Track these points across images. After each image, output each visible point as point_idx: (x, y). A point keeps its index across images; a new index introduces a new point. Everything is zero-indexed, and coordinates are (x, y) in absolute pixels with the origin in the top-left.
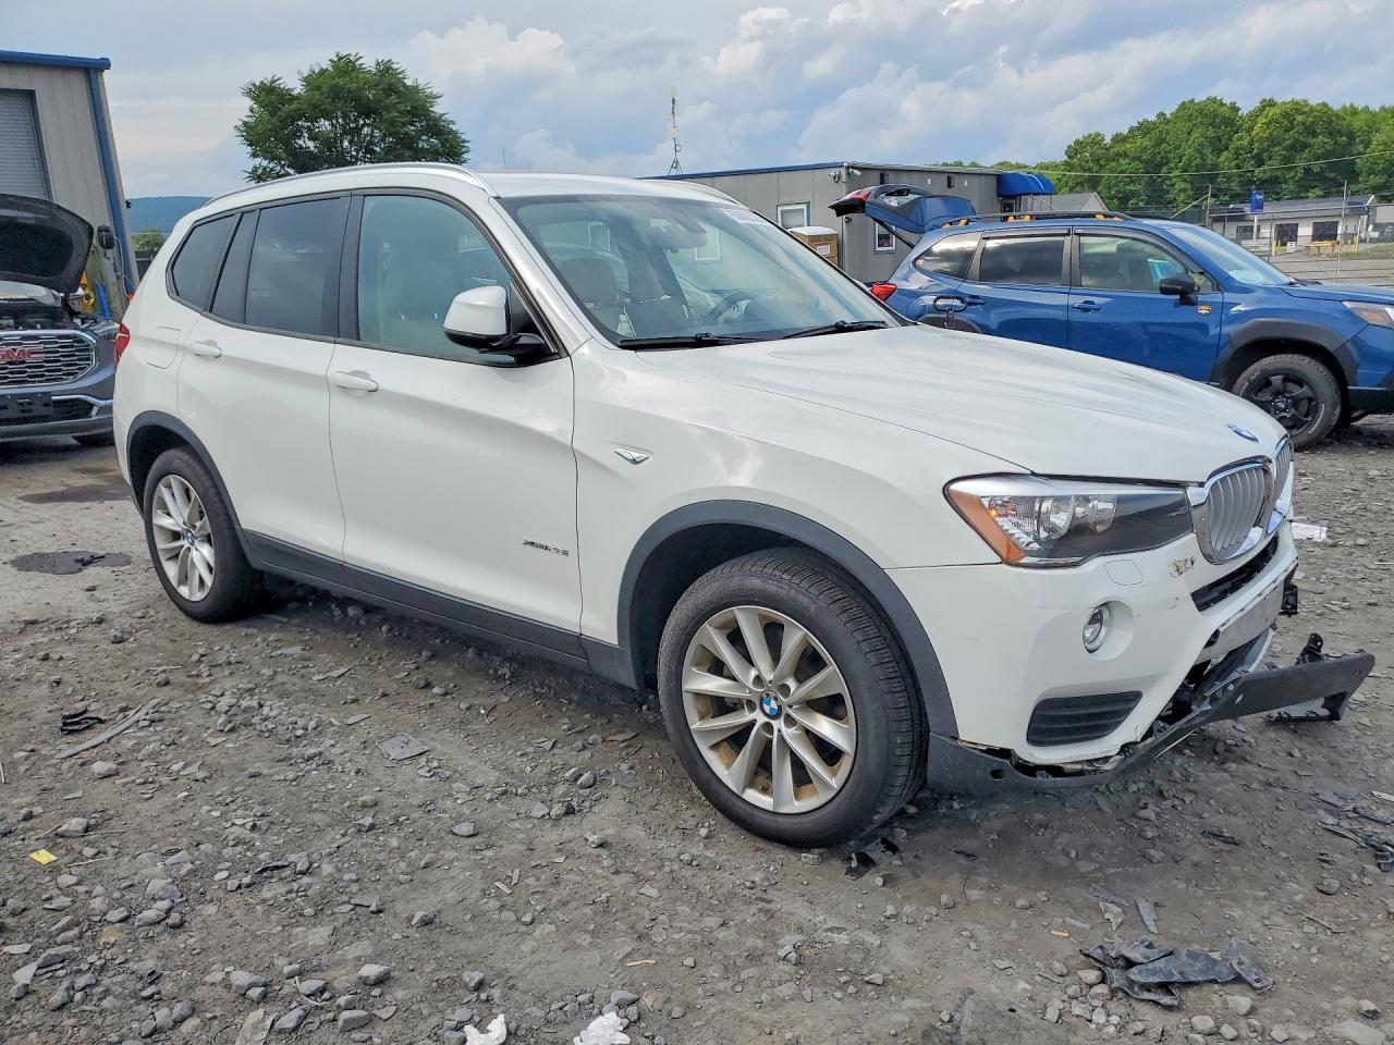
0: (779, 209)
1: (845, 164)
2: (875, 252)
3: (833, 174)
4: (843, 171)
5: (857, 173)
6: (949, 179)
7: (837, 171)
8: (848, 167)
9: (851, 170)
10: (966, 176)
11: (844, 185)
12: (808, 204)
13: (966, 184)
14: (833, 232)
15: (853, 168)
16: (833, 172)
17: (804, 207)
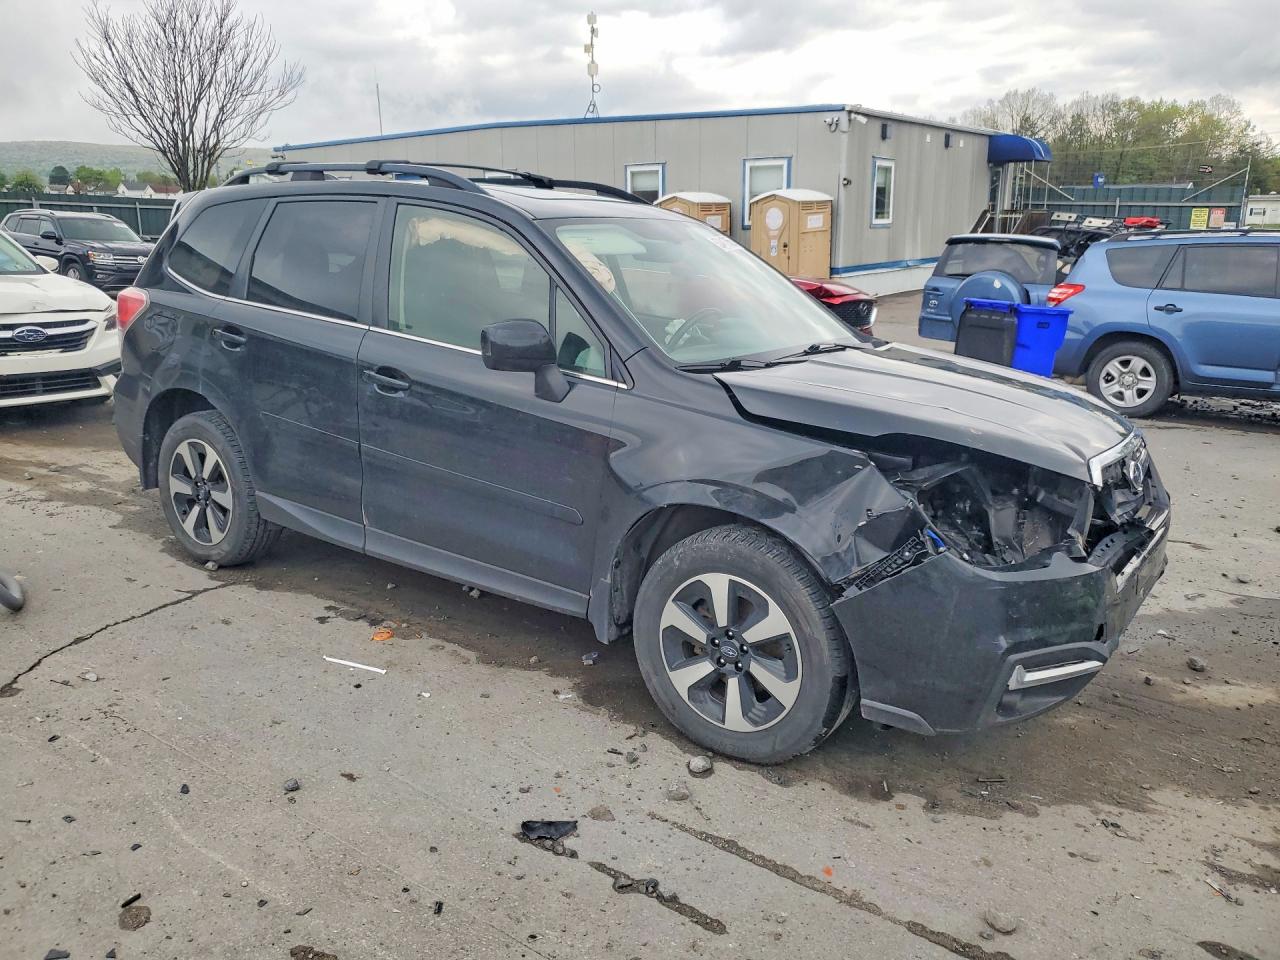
0: (748, 165)
1: (847, 109)
2: (872, 226)
3: (829, 120)
4: (844, 116)
5: (863, 120)
6: (947, 137)
7: (835, 116)
8: (850, 112)
9: (853, 116)
10: (962, 136)
11: (845, 137)
12: (790, 159)
13: (961, 145)
14: (827, 197)
15: (858, 113)
16: (829, 117)
17: (784, 163)
